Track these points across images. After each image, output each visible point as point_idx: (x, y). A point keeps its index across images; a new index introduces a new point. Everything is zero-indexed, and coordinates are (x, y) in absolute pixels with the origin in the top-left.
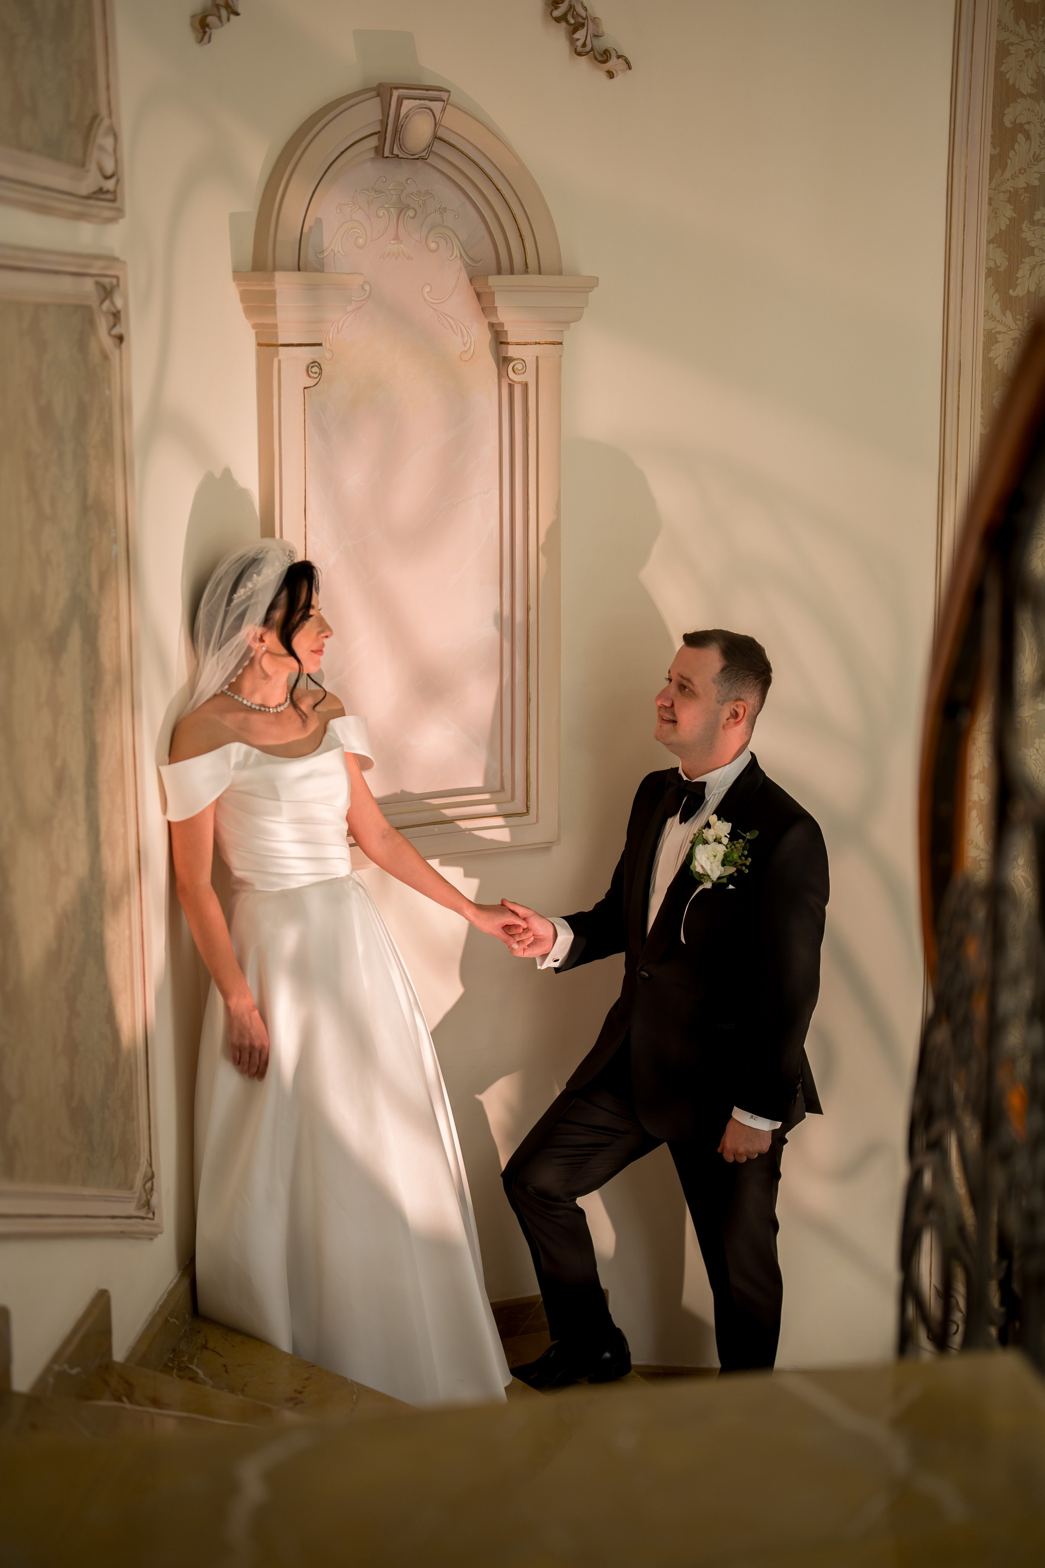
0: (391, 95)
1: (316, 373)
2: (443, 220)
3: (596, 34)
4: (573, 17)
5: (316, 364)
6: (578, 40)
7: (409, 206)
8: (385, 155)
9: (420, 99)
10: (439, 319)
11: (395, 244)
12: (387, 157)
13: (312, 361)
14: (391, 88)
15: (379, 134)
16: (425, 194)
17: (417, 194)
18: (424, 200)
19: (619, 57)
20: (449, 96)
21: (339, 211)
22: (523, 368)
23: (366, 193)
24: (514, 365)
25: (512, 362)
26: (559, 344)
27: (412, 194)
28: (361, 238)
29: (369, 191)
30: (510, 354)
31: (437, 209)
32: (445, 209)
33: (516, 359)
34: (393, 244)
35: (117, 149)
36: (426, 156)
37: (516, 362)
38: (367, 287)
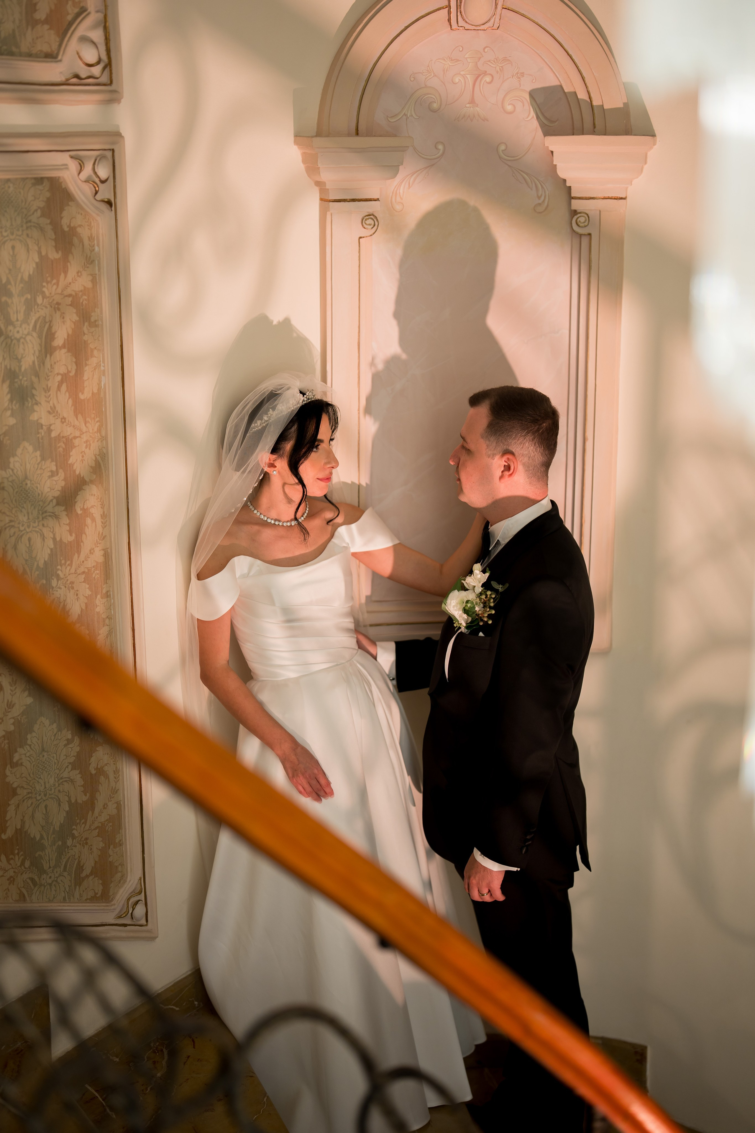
1: (370, 225)
2: (520, 84)
5: (372, 217)
7: (486, 72)
8: (453, 27)
10: (514, 175)
11: (470, 107)
12: (455, 29)
13: (367, 214)
15: (448, 8)
16: (502, 61)
17: (494, 61)
18: (502, 67)
21: (412, 79)
22: (586, 220)
23: (442, 62)
24: (578, 218)
25: (576, 215)
26: (621, 198)
27: (489, 61)
28: (436, 103)
29: (444, 60)
30: (574, 207)
31: (514, 75)
32: (523, 74)
33: (580, 213)
34: (468, 107)
35: (110, 40)
36: (496, 27)
37: (579, 215)
38: (440, 147)
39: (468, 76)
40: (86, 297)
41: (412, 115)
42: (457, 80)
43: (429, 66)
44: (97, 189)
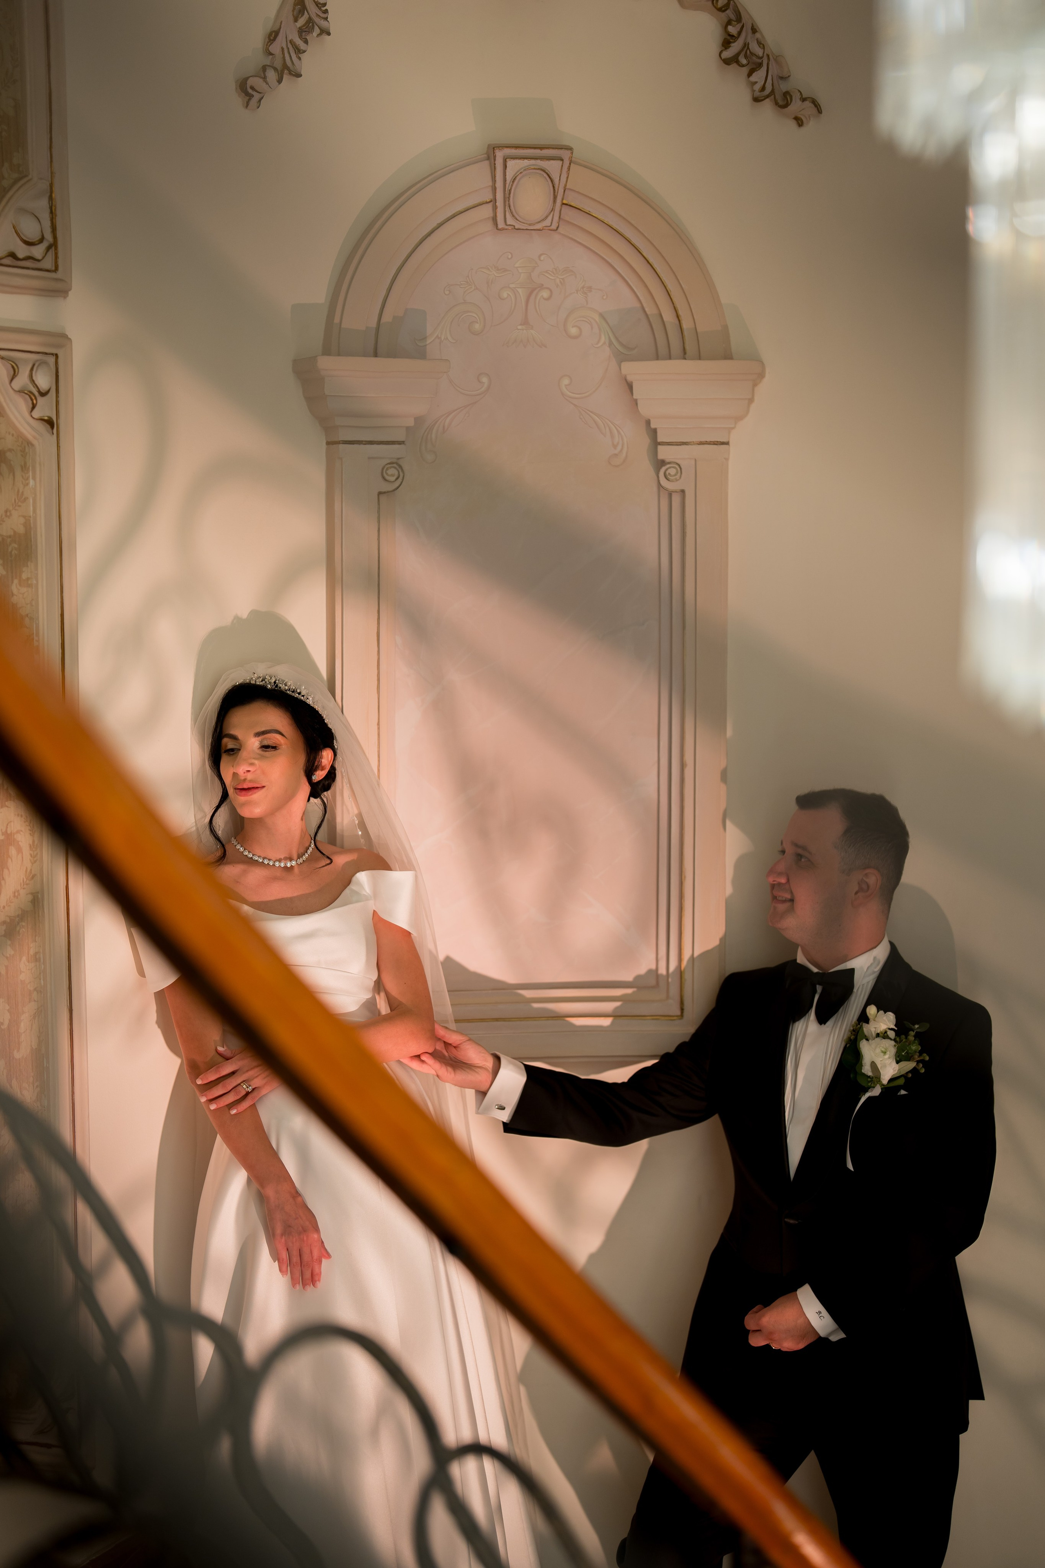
0: (495, 157)
1: (395, 475)
2: (587, 302)
3: (781, 76)
4: (746, 57)
5: (396, 465)
6: (756, 83)
7: (542, 285)
8: (500, 226)
9: (536, 158)
10: (582, 417)
11: (523, 330)
12: (503, 229)
13: (389, 461)
14: (494, 148)
15: (492, 203)
16: (563, 272)
17: (553, 272)
18: (563, 279)
19: (804, 100)
20: (572, 153)
21: (447, 292)
22: (677, 473)
23: (485, 271)
24: (667, 470)
25: (664, 466)
26: (723, 443)
27: (546, 272)
28: (478, 323)
29: (489, 269)
30: (661, 456)
31: (579, 289)
32: (590, 289)
33: (669, 463)
34: (520, 329)
35: (56, 216)
36: (554, 226)
37: (668, 466)
38: (485, 380)
39: (520, 290)
40: (16, 546)
41: (447, 338)
42: (505, 295)
43: (468, 277)
44: (35, 402)
